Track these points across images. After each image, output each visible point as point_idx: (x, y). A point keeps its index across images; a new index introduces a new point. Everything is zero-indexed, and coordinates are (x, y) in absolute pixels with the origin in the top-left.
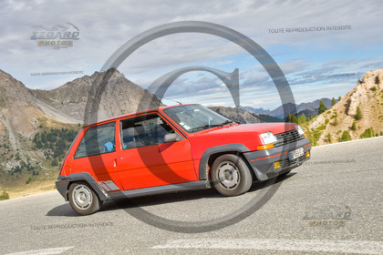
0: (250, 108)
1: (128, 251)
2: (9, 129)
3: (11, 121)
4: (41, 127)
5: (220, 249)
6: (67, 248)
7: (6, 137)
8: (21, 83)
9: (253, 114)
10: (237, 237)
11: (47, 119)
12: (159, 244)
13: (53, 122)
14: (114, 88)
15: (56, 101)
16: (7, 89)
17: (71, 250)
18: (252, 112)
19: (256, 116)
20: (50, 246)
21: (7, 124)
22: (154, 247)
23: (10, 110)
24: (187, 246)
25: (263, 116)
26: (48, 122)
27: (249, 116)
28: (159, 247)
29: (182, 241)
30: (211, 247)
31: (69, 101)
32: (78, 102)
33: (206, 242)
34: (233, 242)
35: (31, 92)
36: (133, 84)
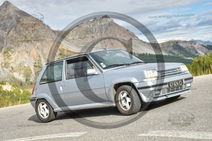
0: (200, 41)
1: (122, 137)
2: (41, 56)
3: (42, 51)
4: (60, 54)
5: (186, 138)
6: (83, 133)
7: (40, 61)
8: (48, 26)
9: (203, 45)
10: (198, 130)
11: (64, 50)
12: (143, 133)
13: (68, 51)
14: (107, 29)
15: (70, 37)
16: (40, 30)
17: (85, 135)
18: (202, 44)
19: (205, 47)
20: (72, 131)
21: (40, 52)
22: (140, 135)
23: (41, 44)
24: (163, 135)
25: (210, 46)
26: (65, 51)
27: (199, 46)
28: (144, 135)
29: (159, 131)
30: (179, 137)
31: (78, 38)
32: (84, 38)
33: (176, 133)
34: (196, 133)
35: (54, 32)
36: (119, 26)
